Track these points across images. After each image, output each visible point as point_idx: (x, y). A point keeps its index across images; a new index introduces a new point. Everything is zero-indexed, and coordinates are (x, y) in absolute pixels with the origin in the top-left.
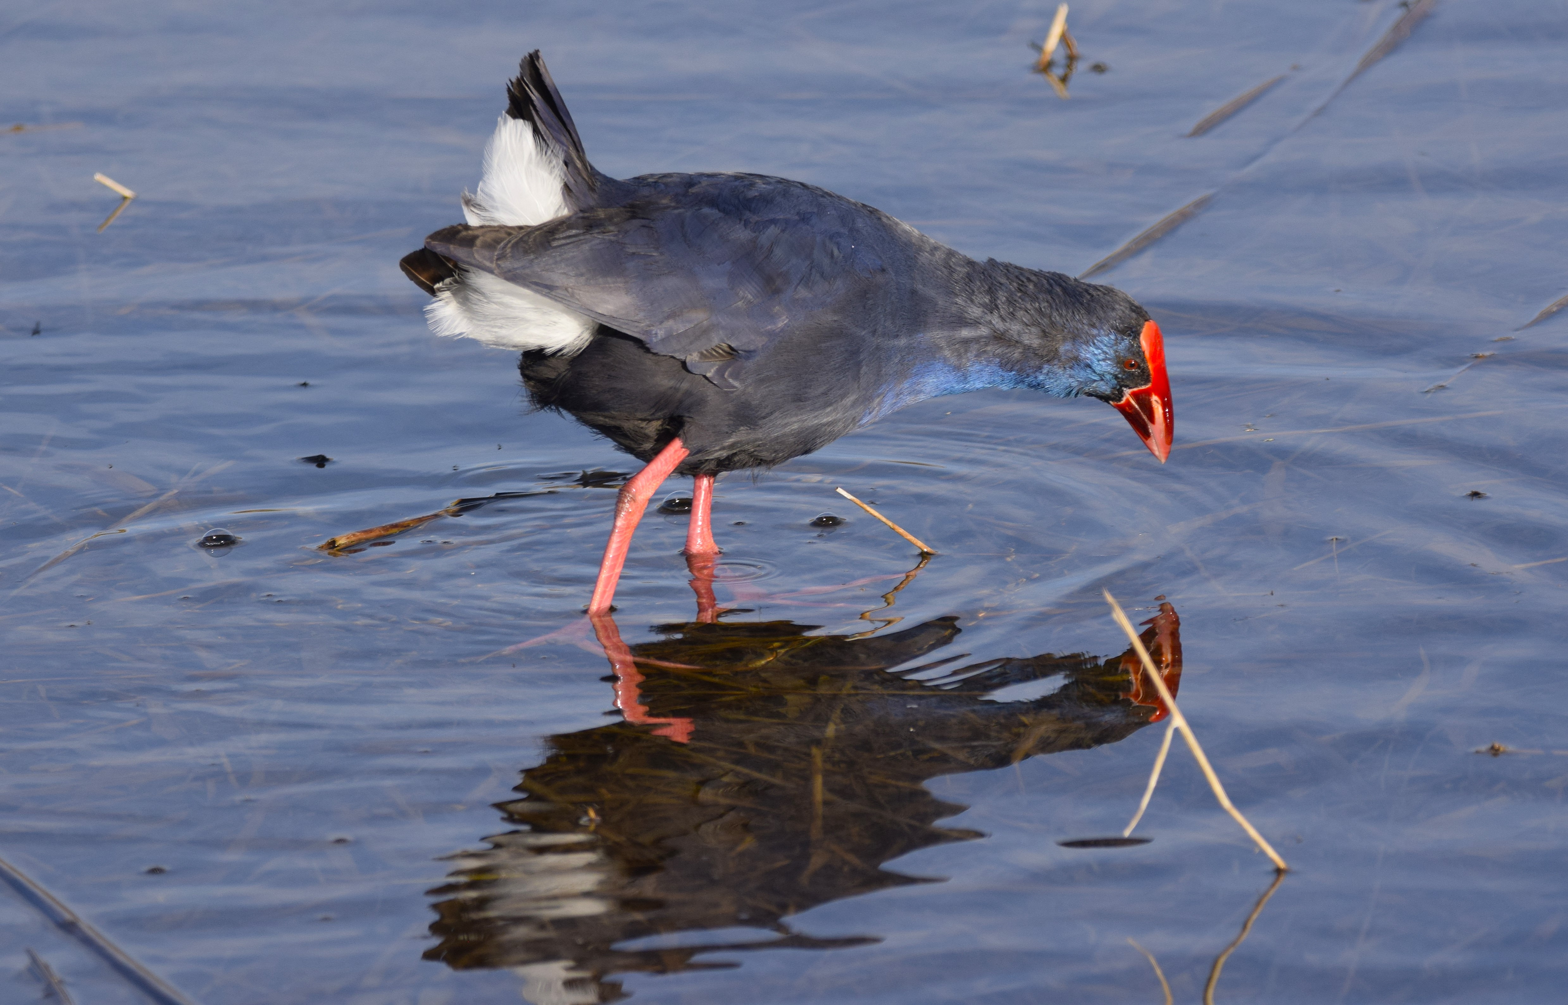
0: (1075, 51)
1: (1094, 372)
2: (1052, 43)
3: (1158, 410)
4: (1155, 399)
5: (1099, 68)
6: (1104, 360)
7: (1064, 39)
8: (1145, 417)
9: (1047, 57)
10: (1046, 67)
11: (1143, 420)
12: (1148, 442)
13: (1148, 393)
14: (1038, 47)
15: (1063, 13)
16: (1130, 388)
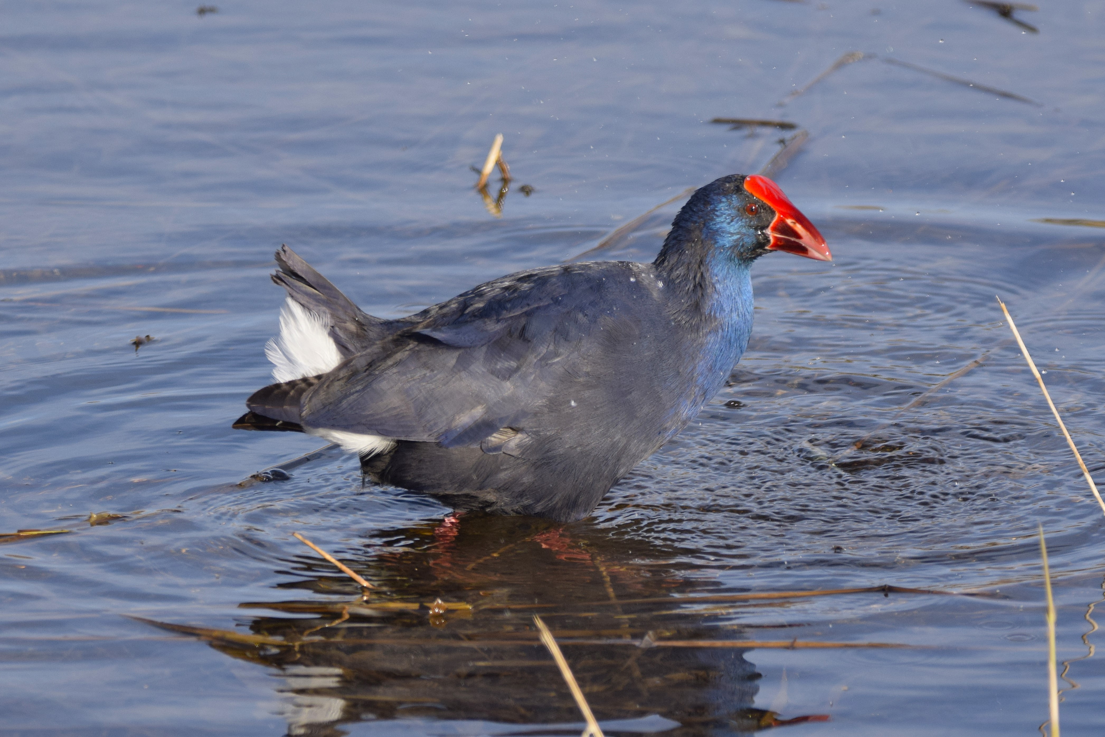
0: (508, 175)
1: (732, 234)
2: (489, 167)
3: (799, 228)
4: (789, 221)
5: (526, 190)
6: (732, 221)
7: (499, 164)
8: (793, 239)
9: (484, 180)
10: (483, 190)
11: (794, 242)
12: (810, 254)
13: (781, 221)
14: (478, 171)
15: (499, 140)
16: (767, 227)
